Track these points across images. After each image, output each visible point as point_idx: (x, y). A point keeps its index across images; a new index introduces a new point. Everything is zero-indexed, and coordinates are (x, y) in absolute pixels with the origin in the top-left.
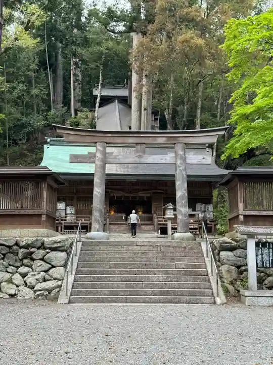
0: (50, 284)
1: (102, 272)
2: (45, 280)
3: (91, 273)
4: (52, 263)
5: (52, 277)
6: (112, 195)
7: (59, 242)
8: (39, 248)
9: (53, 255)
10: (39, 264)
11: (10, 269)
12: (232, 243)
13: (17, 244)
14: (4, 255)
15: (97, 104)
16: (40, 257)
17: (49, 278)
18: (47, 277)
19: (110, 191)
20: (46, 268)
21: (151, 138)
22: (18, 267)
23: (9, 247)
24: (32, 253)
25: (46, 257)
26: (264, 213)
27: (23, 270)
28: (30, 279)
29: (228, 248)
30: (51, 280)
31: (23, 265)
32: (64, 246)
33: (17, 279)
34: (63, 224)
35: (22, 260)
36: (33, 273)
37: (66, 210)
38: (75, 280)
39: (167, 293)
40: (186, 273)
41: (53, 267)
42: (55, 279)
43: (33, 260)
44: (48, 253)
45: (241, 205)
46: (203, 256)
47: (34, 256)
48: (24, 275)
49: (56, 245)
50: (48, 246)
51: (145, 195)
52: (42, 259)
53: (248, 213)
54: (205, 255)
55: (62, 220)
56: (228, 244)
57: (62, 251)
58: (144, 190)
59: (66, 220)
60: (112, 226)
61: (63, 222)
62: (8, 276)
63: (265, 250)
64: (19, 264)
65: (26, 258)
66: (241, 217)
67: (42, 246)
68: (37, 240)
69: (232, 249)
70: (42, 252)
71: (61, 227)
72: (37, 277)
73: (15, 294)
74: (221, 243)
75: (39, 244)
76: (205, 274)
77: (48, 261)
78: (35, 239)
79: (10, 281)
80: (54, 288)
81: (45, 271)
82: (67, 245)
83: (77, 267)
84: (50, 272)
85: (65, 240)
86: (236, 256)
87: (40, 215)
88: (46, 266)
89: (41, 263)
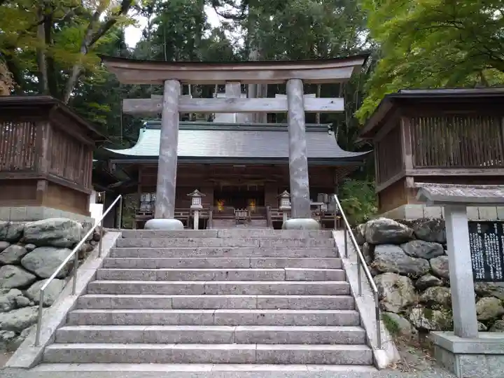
0: (22, 315)
2: (16, 306)
3: (117, 290)
4: (38, 272)
5: (31, 300)
7: (51, 229)
8: (13, 241)
9: (38, 255)
10: (7, 274)
12: (401, 228)
16: (13, 258)
17: (26, 300)
18: (22, 299)
20: (24, 281)
21: (249, 73)
25: (24, 259)
29: (393, 238)
30: (28, 305)
32: (61, 237)
38: (78, 305)
40: (307, 291)
41: (39, 278)
42: (37, 303)
44: (29, 250)
46: (338, 256)
49: (45, 235)
50: (28, 236)
51: (257, 185)
52: (18, 263)
53: (422, 172)
54: (342, 254)
56: (392, 231)
57: (60, 247)
58: (256, 179)
63: (491, 241)
66: (410, 181)
67: (20, 238)
68: (8, 226)
69: (399, 241)
70: (17, 248)
74: (378, 228)
75: (13, 232)
76: (345, 291)
77: (28, 266)
80: (28, 324)
81: (20, 288)
82: (68, 235)
83: (96, 277)
84: (30, 290)
85: (63, 226)
86: (408, 255)
87: (34, 182)
88: (24, 277)
89: (16, 270)
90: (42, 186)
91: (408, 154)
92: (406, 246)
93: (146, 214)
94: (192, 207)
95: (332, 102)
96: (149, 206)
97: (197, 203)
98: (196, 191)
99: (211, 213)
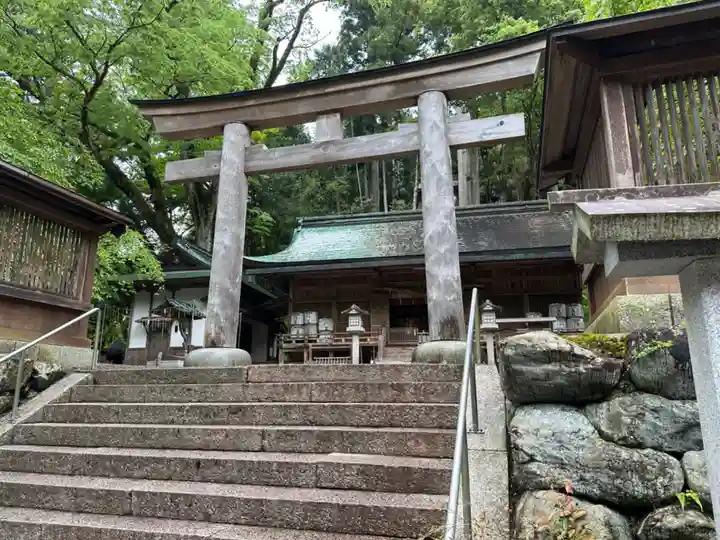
6: (394, 297)
19: (390, 290)
21: (352, 94)
34: (311, 348)
37: (317, 325)
55: (310, 341)
59: (315, 341)
60: (390, 349)
61: (310, 344)
69: (581, 395)
71: (308, 353)
86: (608, 439)
91: (621, 170)
92: (602, 412)
93: (297, 342)
94: (348, 329)
95: (502, 123)
96: (301, 331)
97: (355, 324)
98: (353, 306)
99: (381, 338)
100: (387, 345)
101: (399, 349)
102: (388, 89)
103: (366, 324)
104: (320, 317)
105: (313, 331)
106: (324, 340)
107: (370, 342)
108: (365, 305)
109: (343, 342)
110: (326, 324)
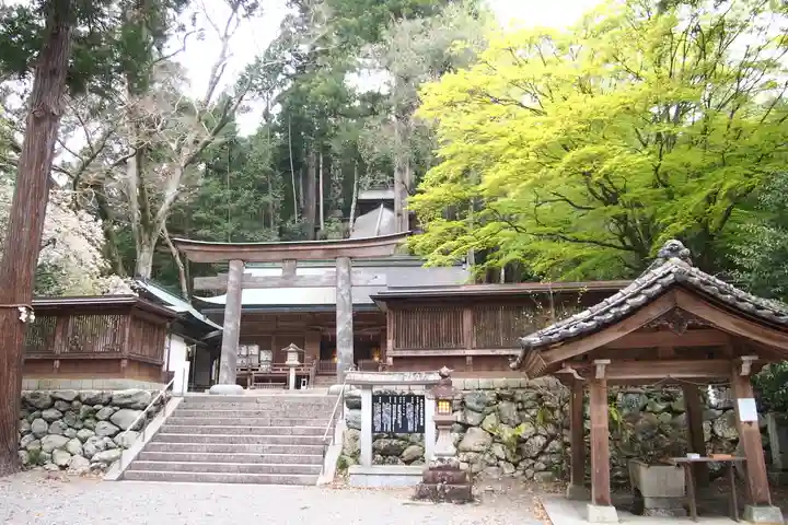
1: (188, 439)
2: (107, 448)
3: (172, 440)
4: (122, 427)
5: (117, 444)
6: (325, 333)
7: (130, 396)
8: (105, 405)
9: (122, 414)
10: (103, 426)
11: (68, 432)
13: (78, 398)
14: (63, 412)
15: (353, 212)
16: (106, 416)
17: (114, 445)
18: (111, 444)
19: (321, 328)
20: (113, 433)
22: (78, 429)
23: (70, 402)
24: (97, 411)
25: (112, 417)
26: (422, 353)
27: (83, 433)
28: (90, 447)
30: (115, 448)
31: (84, 427)
32: (136, 402)
33: (75, 445)
34: (254, 376)
35: (83, 420)
36: (94, 438)
37: (259, 356)
38: (145, 449)
39: (260, 470)
40: (302, 442)
41: (122, 430)
42: (120, 447)
43: (97, 420)
44: (116, 411)
45: (390, 343)
47: (97, 415)
48: (83, 441)
49: (126, 401)
50: (115, 401)
51: (371, 334)
52: (108, 420)
53: (398, 353)
55: (253, 370)
57: (136, 409)
58: (370, 326)
59: (257, 370)
60: (319, 378)
61: (253, 373)
62: (63, 441)
63: (387, 407)
64: (79, 426)
65: (88, 418)
66: (390, 360)
67: (110, 402)
68: (103, 394)
70: (108, 410)
71: (251, 380)
72: (97, 444)
73: (67, 466)
75: (105, 399)
77: (115, 422)
78: (98, 392)
79: (64, 448)
80: (114, 460)
81: (110, 436)
82: (141, 400)
83: (160, 431)
84: (116, 438)
85: (137, 394)
87: (119, 360)
88: (112, 429)
89: (106, 424)
90: (124, 363)
91: (390, 339)
93: (241, 370)
94: (287, 363)
95: (376, 277)
97: (292, 359)
98: (292, 345)
99: (313, 369)
100: (317, 374)
101: (327, 378)
102: (321, 252)
103: (301, 359)
104: (261, 349)
105: (255, 361)
106: (265, 368)
107: (303, 371)
108: (300, 343)
109: (281, 371)
110: (266, 356)
